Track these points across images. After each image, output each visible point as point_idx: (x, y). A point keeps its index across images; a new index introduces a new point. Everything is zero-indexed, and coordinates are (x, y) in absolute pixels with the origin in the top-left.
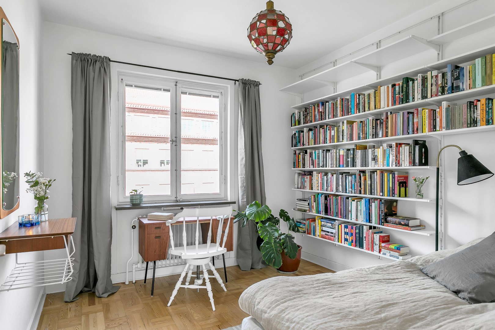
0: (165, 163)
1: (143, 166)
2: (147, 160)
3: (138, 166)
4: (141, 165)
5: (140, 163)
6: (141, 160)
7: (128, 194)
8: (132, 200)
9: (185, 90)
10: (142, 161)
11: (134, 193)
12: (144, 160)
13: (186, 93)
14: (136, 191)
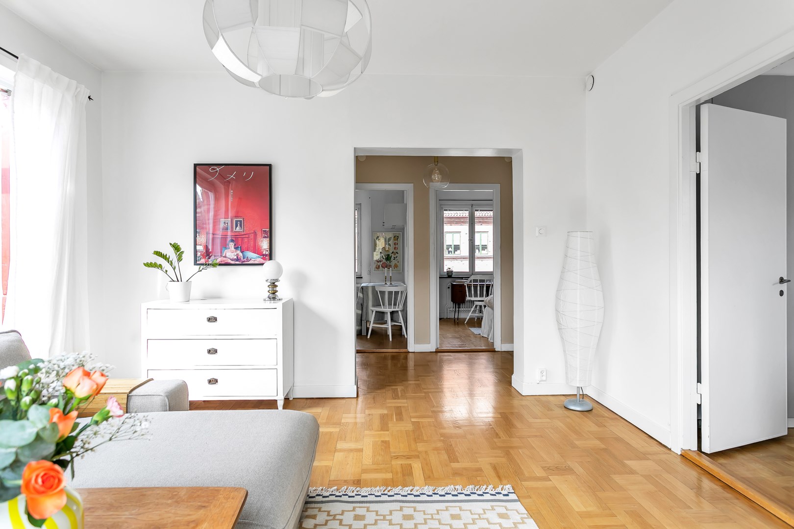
0: (480, 249)
1: (454, 253)
2: (459, 245)
3: (449, 253)
4: (451, 251)
5: (450, 249)
6: (451, 246)
7: (445, 270)
8: (448, 274)
9: (477, 209)
10: (453, 247)
11: (449, 270)
12: (455, 246)
13: (478, 211)
14: (450, 269)
